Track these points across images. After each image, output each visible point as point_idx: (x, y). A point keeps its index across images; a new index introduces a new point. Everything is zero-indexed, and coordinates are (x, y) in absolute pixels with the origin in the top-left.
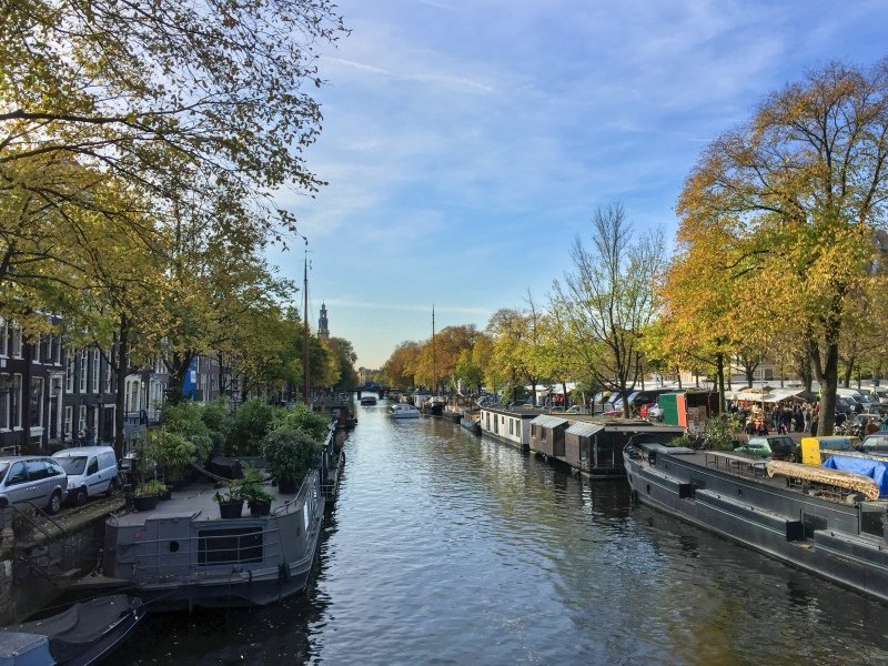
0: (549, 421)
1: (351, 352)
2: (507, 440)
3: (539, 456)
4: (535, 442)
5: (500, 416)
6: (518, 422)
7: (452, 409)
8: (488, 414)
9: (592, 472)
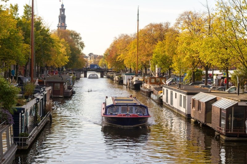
0: (203, 97)
1: (80, 41)
2: (178, 110)
3: (196, 123)
4: (195, 112)
5: (174, 92)
6: (185, 97)
7: (147, 86)
8: (167, 91)
9: (227, 135)
